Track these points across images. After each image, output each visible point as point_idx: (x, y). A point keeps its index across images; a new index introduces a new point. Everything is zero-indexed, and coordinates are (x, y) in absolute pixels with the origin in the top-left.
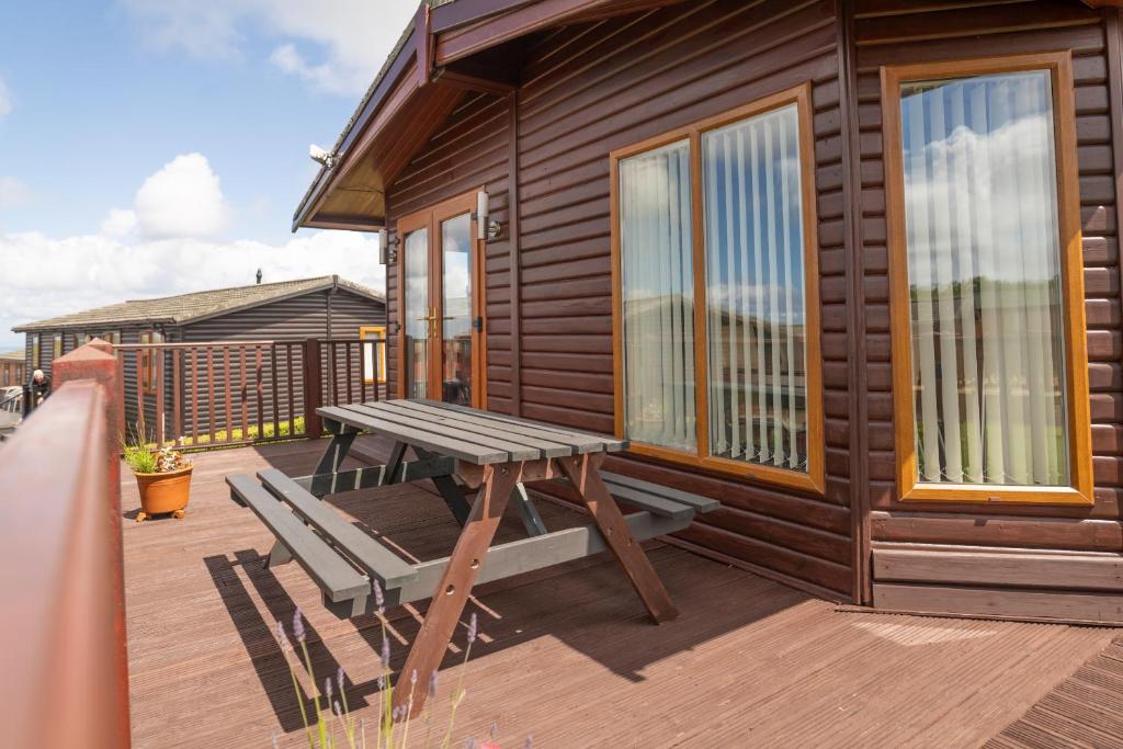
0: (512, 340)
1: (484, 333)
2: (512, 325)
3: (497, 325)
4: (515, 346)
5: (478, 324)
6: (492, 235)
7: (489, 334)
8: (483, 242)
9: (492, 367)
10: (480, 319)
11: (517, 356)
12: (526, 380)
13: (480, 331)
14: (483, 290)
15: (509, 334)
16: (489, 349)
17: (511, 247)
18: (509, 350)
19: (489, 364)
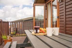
0: (64, 20)
1: (59, 19)
2: (64, 17)
3: (61, 17)
4: (65, 21)
5: (58, 17)
6: (60, 1)
7: (60, 19)
8: (59, 3)
9: (60, 25)
10: (58, 16)
11: (65, 22)
12: (67, 27)
13: (58, 18)
14: (59, 11)
15: (63, 18)
16: (60, 21)
17: (64, 3)
18: (63, 21)
19: (60, 24)
